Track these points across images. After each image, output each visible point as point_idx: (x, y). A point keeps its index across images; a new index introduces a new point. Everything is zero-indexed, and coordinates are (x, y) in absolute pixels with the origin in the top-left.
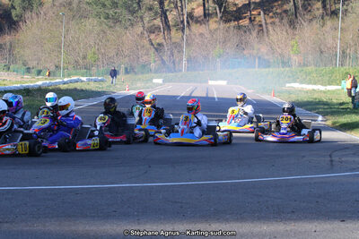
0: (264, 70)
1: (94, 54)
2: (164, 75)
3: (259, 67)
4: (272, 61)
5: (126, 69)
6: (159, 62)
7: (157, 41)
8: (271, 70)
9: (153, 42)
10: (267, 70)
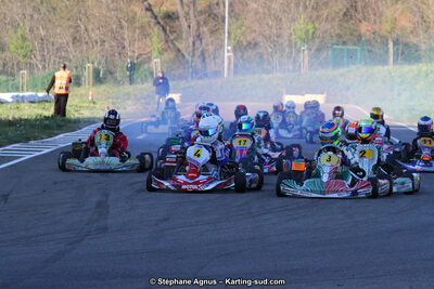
0: (406, 68)
1: (24, 39)
2: (182, 84)
3: (395, 61)
4: (423, 47)
5: (96, 72)
6: (170, 55)
7: (164, 9)
8: (423, 67)
9: (156, 10)
10: (415, 67)
